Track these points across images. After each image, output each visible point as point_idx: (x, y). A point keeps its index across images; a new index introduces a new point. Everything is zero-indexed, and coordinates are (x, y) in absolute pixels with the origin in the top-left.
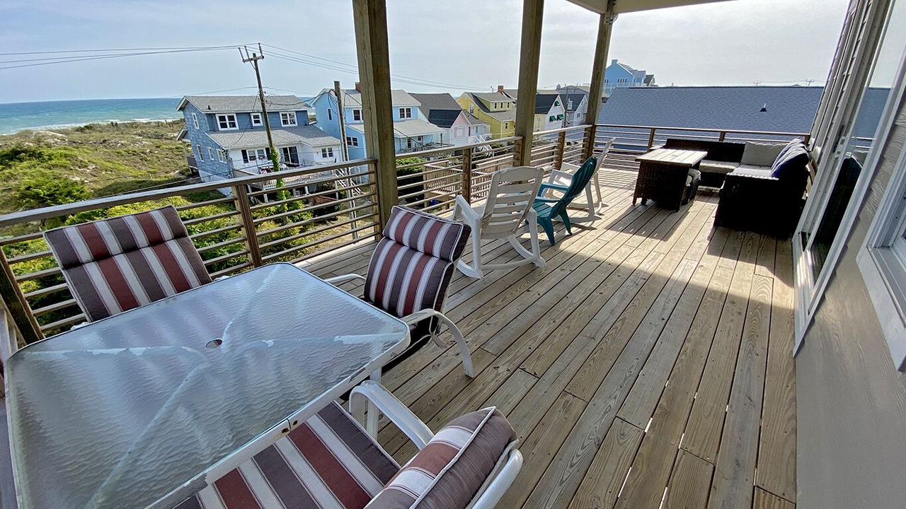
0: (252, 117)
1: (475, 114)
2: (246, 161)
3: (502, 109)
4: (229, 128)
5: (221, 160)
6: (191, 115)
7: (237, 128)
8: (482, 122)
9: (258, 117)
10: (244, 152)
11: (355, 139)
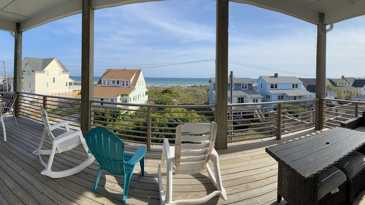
1: (330, 87)
3: (343, 85)
8: (333, 90)
11: (269, 96)
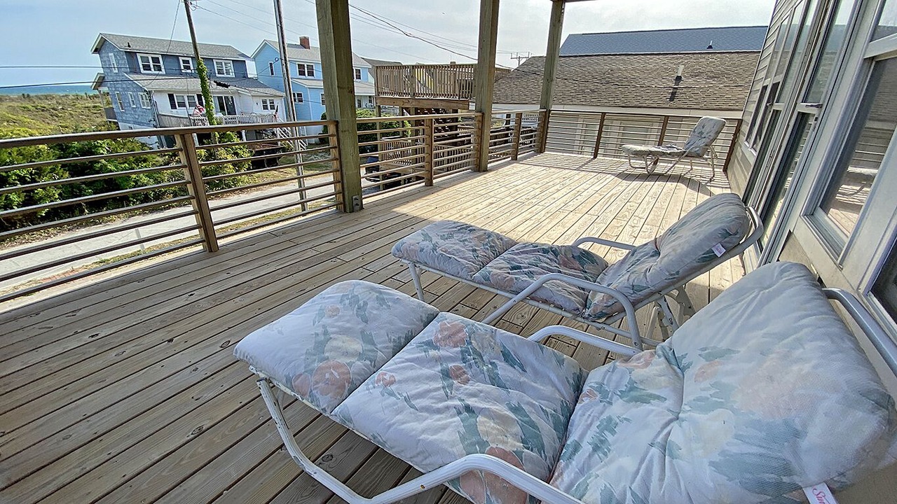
0: (181, 62)
2: (173, 106)
4: (153, 71)
5: (144, 106)
6: (108, 57)
7: (163, 72)
9: (188, 62)
10: (171, 97)
11: (299, 95)
